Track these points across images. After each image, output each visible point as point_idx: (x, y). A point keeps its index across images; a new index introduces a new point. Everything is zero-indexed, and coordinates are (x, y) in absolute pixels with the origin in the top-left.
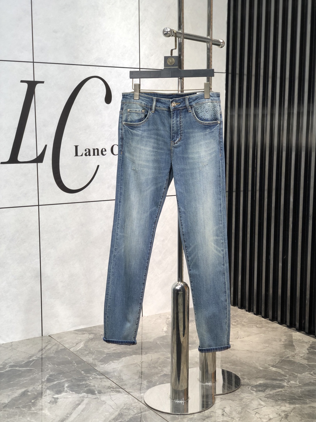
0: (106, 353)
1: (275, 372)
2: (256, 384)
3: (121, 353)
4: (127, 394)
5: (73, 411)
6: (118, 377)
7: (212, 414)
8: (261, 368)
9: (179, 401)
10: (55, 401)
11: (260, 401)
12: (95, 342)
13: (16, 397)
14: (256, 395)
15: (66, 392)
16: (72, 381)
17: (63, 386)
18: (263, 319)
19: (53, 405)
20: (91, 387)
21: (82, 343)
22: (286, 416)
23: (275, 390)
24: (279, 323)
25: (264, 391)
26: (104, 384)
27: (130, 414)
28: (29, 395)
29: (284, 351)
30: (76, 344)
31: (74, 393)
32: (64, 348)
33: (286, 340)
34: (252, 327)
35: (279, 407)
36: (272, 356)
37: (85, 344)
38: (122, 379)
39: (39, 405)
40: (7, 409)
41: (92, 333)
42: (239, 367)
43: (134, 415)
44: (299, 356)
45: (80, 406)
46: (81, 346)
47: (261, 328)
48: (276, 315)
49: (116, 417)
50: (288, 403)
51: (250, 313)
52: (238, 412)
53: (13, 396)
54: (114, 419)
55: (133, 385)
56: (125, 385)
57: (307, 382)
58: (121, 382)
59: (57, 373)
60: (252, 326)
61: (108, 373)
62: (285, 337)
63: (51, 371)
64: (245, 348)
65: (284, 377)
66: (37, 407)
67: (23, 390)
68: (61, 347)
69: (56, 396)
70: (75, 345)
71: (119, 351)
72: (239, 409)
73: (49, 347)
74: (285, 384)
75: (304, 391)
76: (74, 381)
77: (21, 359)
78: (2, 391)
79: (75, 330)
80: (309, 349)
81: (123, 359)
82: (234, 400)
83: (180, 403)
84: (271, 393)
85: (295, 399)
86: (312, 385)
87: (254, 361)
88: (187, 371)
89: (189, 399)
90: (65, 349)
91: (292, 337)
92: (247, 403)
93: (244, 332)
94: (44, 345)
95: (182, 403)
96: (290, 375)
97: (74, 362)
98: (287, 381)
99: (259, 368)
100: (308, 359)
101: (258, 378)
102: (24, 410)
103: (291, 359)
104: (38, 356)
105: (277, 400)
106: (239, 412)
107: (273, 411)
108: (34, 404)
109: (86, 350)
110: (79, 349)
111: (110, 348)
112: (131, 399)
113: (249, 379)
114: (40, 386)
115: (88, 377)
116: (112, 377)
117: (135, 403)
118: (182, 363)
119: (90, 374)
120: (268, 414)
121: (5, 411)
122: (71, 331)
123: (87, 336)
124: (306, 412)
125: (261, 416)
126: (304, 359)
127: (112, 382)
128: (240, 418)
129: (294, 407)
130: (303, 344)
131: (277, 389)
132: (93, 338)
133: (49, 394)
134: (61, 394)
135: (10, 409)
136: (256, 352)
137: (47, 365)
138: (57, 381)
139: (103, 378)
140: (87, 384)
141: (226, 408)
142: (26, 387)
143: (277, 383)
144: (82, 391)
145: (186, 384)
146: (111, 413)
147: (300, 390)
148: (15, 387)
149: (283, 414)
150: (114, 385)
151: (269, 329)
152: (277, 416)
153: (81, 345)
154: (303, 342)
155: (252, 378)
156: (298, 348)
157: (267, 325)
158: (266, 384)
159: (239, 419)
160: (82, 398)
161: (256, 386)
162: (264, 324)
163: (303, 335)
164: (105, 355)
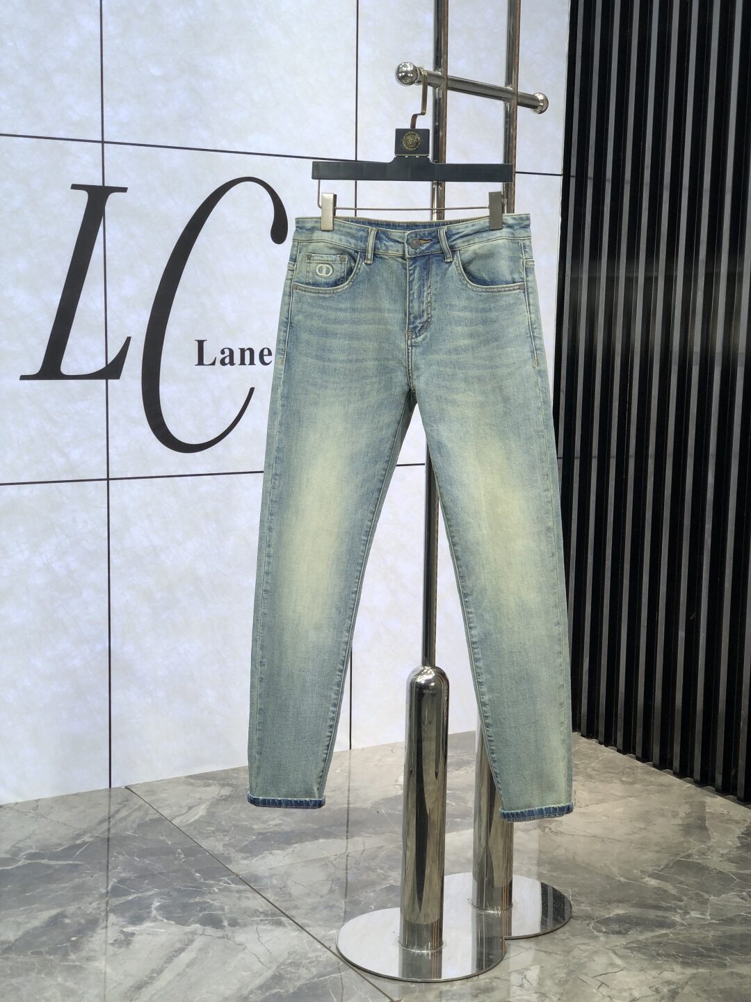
0: (256, 832)
1: (655, 888)
2: (607, 916)
3: (292, 832)
4: (298, 930)
5: (165, 966)
6: (279, 890)
7: (494, 984)
8: (622, 879)
9: (419, 949)
10: (125, 940)
11: (614, 956)
12: (233, 806)
13: (33, 929)
14: (606, 943)
15: (154, 921)
16: (170, 896)
17: (149, 907)
18: (639, 763)
19: (121, 951)
20: (215, 910)
21: (203, 807)
22: (674, 994)
23: (653, 931)
24: (675, 774)
25: (624, 934)
26: (246, 903)
27: (299, 978)
28: (67, 924)
29: (682, 839)
30: (187, 808)
31: (173, 923)
32: (160, 818)
33: (688, 815)
34: (611, 782)
35: (658, 971)
36: (652, 851)
37: (208, 809)
38: (290, 895)
39: (87, 949)
40: (11, 956)
41: (228, 785)
42: (570, 876)
43: (309, 979)
44: (718, 852)
45: (183, 955)
46: (200, 814)
47: (632, 783)
48: (669, 756)
49: (266, 982)
50: (682, 962)
51: (607, 749)
52: (557, 981)
53: (28, 925)
54: (260, 987)
55: (314, 909)
56: (296, 907)
57: (730, 915)
58: (286, 901)
59: (135, 875)
60: (610, 779)
61: (256, 879)
62: (687, 806)
63: (124, 870)
64: (589, 831)
65: (675, 902)
66: (84, 954)
67: (54, 912)
68: (152, 815)
69: (130, 929)
70: (185, 811)
71: (287, 829)
72: (562, 974)
73: (123, 813)
74: (677, 918)
75: (720, 937)
76: (175, 894)
77: (55, 840)
78: (3, 913)
79: (190, 777)
80: (742, 838)
81: (295, 847)
82: (551, 953)
83: (422, 955)
84: (641, 937)
85: (700, 955)
86: (741, 924)
87: (608, 863)
88: (440, 880)
89: (443, 947)
90: (161, 820)
91: (704, 807)
92: (581, 959)
93: (591, 791)
94: (113, 809)
95: (428, 954)
96: (691, 898)
97: (179, 850)
98: (681, 911)
99: (617, 878)
100: (739, 861)
101: (615, 902)
102: (51, 960)
103: (696, 858)
104: (96, 835)
105: (653, 956)
106: (560, 981)
107: (641, 981)
108: (76, 946)
109: (209, 823)
110: (195, 821)
111: (267, 821)
112: (305, 941)
113: (592, 905)
114: (95, 905)
115: (211, 886)
116: (267, 889)
117: (315, 950)
118: (427, 862)
119: (213, 879)
120: (630, 989)
121: (7, 959)
122: (179, 778)
123: (214, 791)
124: (722, 987)
125: (614, 993)
126: (730, 860)
127: (264, 899)
128: (562, 994)
129: (693, 974)
130: (729, 825)
131: (656, 929)
132: (229, 796)
133: (113, 924)
134: (141, 924)
135: (19, 955)
136: (615, 840)
137: (116, 857)
138: (134, 893)
139: (245, 891)
140: (205, 902)
141: (531, 970)
142: (60, 905)
143: (657, 916)
144: (192, 919)
145: (437, 911)
146: (257, 972)
147: (712, 933)
148: (35, 904)
149: (665, 990)
150: (269, 908)
151: (651, 787)
152: (650, 992)
153: (201, 812)
154: (731, 820)
155: (599, 901)
156: (715, 834)
157: (646, 776)
158: (629, 916)
159: (558, 996)
160: (190, 936)
161: (606, 922)
162: (640, 776)
163: (732, 803)
164: (254, 837)
